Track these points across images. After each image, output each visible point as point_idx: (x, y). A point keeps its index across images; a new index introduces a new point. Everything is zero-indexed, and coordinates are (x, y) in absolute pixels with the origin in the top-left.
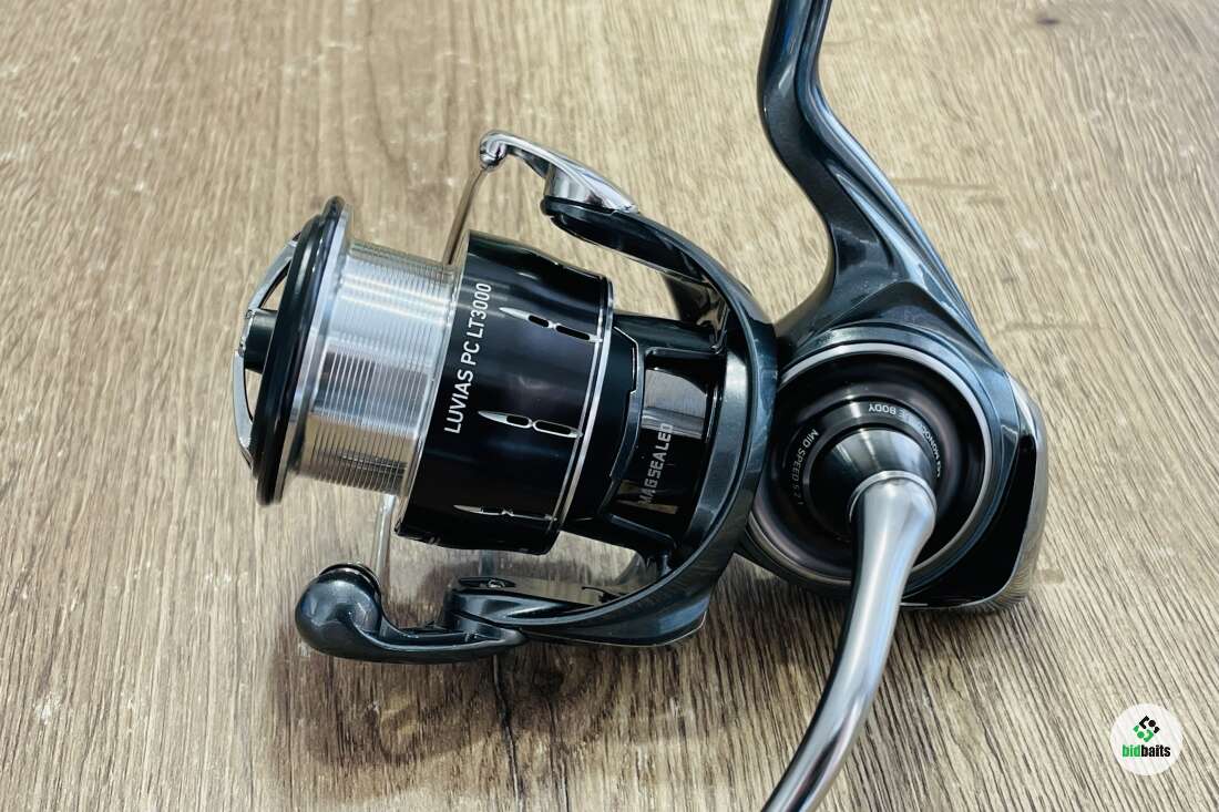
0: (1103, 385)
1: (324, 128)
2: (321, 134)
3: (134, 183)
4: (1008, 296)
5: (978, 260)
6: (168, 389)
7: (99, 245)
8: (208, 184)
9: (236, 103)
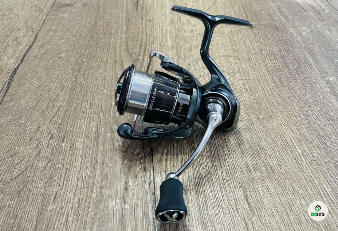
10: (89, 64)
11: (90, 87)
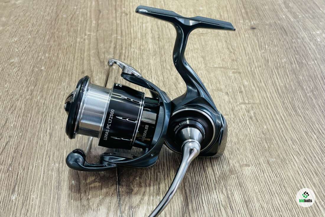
0: (261, 118)
1: (86, 54)
2: (85, 55)
3: (41, 67)
4: (240, 96)
5: (234, 87)
6: (46, 118)
7: (32, 83)
8: (58, 67)
9: (66, 48)
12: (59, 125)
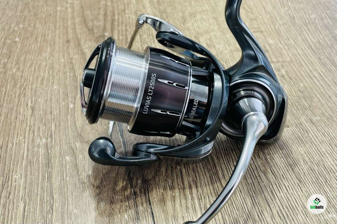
10: (25, 45)
11: (29, 81)
12: (43, 98)
